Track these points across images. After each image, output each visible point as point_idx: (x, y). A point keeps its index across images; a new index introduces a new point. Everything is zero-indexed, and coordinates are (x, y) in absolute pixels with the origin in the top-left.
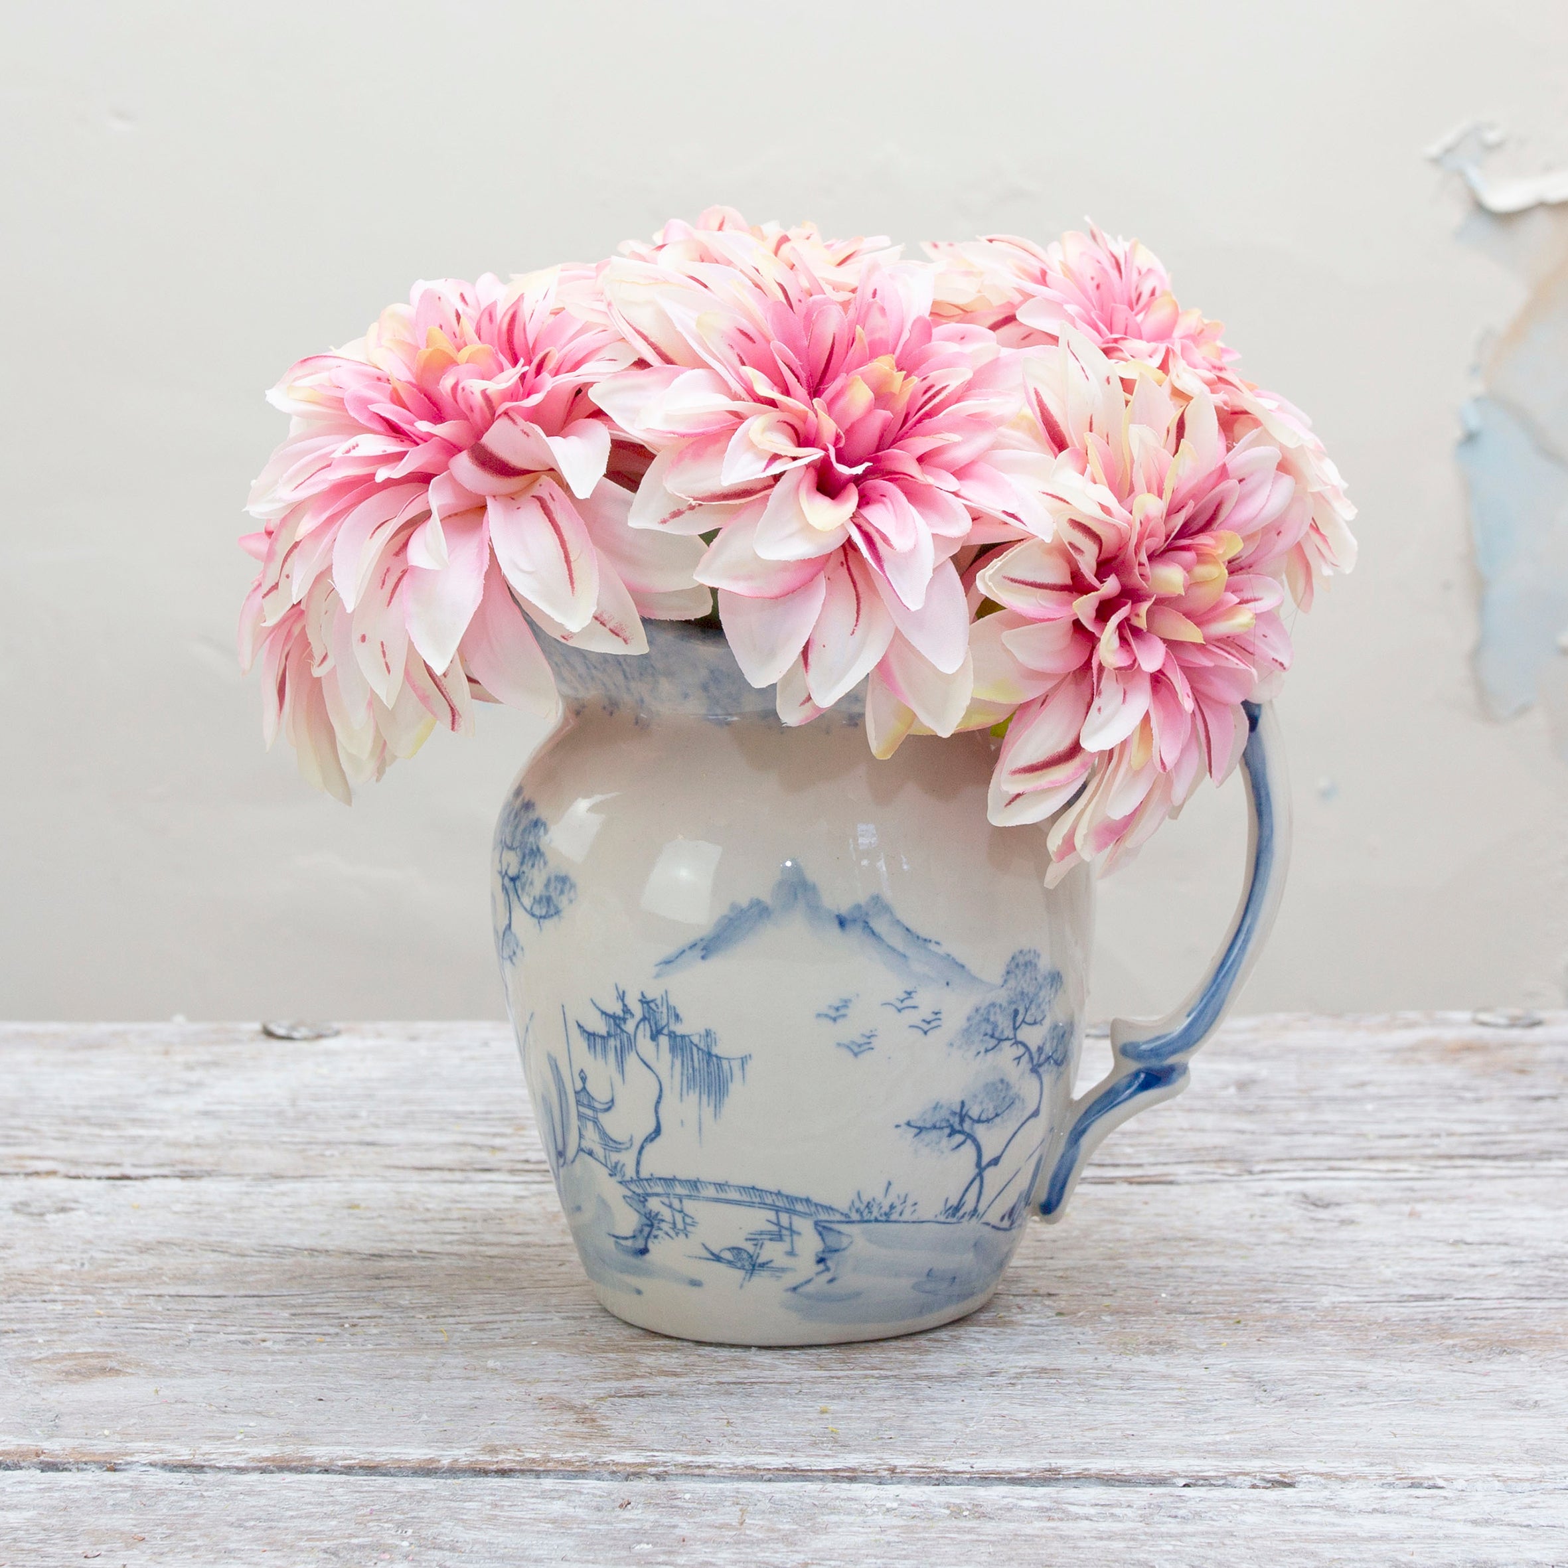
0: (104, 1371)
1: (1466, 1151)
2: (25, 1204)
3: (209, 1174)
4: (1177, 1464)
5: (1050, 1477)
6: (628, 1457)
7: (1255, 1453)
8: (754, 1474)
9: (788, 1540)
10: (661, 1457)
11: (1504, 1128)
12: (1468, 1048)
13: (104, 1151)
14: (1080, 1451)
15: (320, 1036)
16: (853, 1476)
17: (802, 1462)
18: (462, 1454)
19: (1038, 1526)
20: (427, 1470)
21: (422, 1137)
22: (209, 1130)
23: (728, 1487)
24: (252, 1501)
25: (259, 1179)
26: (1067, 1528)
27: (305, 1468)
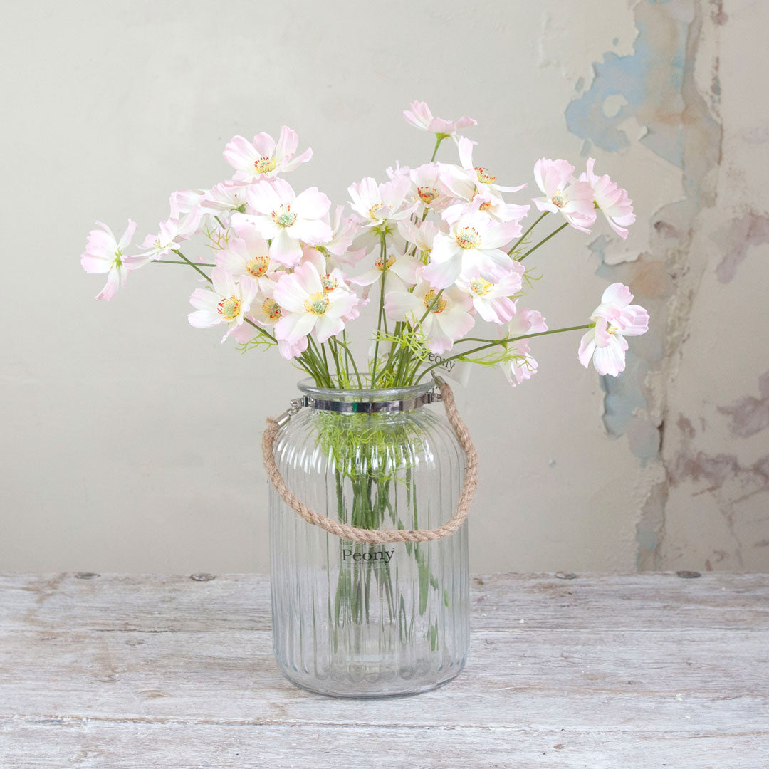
0: (159, 695)
1: (535, 625)
2: (129, 641)
3: (179, 630)
4: (427, 723)
5: (396, 726)
6: (292, 721)
7: (447, 721)
8: (322, 725)
9: (329, 742)
10: (300, 721)
11: (549, 617)
12: (551, 586)
13: (148, 622)
14: (404, 719)
15: (209, 580)
16: (347, 725)
17: (335, 722)
18: (251, 720)
19: (390, 739)
20: (242, 723)
21: (239, 618)
22: (178, 615)
23: (316, 729)
24: (199, 732)
25: (194, 632)
26: (396, 740)
27: (212, 723)
